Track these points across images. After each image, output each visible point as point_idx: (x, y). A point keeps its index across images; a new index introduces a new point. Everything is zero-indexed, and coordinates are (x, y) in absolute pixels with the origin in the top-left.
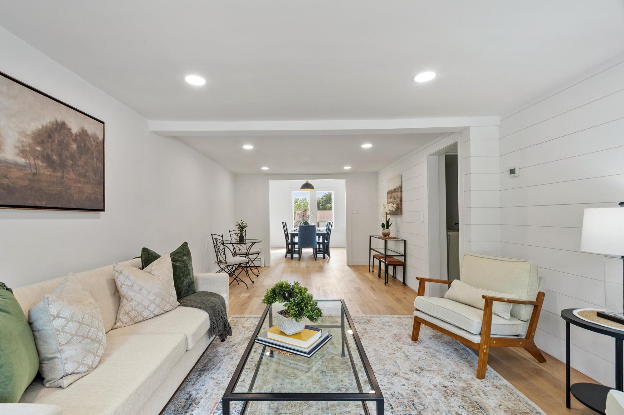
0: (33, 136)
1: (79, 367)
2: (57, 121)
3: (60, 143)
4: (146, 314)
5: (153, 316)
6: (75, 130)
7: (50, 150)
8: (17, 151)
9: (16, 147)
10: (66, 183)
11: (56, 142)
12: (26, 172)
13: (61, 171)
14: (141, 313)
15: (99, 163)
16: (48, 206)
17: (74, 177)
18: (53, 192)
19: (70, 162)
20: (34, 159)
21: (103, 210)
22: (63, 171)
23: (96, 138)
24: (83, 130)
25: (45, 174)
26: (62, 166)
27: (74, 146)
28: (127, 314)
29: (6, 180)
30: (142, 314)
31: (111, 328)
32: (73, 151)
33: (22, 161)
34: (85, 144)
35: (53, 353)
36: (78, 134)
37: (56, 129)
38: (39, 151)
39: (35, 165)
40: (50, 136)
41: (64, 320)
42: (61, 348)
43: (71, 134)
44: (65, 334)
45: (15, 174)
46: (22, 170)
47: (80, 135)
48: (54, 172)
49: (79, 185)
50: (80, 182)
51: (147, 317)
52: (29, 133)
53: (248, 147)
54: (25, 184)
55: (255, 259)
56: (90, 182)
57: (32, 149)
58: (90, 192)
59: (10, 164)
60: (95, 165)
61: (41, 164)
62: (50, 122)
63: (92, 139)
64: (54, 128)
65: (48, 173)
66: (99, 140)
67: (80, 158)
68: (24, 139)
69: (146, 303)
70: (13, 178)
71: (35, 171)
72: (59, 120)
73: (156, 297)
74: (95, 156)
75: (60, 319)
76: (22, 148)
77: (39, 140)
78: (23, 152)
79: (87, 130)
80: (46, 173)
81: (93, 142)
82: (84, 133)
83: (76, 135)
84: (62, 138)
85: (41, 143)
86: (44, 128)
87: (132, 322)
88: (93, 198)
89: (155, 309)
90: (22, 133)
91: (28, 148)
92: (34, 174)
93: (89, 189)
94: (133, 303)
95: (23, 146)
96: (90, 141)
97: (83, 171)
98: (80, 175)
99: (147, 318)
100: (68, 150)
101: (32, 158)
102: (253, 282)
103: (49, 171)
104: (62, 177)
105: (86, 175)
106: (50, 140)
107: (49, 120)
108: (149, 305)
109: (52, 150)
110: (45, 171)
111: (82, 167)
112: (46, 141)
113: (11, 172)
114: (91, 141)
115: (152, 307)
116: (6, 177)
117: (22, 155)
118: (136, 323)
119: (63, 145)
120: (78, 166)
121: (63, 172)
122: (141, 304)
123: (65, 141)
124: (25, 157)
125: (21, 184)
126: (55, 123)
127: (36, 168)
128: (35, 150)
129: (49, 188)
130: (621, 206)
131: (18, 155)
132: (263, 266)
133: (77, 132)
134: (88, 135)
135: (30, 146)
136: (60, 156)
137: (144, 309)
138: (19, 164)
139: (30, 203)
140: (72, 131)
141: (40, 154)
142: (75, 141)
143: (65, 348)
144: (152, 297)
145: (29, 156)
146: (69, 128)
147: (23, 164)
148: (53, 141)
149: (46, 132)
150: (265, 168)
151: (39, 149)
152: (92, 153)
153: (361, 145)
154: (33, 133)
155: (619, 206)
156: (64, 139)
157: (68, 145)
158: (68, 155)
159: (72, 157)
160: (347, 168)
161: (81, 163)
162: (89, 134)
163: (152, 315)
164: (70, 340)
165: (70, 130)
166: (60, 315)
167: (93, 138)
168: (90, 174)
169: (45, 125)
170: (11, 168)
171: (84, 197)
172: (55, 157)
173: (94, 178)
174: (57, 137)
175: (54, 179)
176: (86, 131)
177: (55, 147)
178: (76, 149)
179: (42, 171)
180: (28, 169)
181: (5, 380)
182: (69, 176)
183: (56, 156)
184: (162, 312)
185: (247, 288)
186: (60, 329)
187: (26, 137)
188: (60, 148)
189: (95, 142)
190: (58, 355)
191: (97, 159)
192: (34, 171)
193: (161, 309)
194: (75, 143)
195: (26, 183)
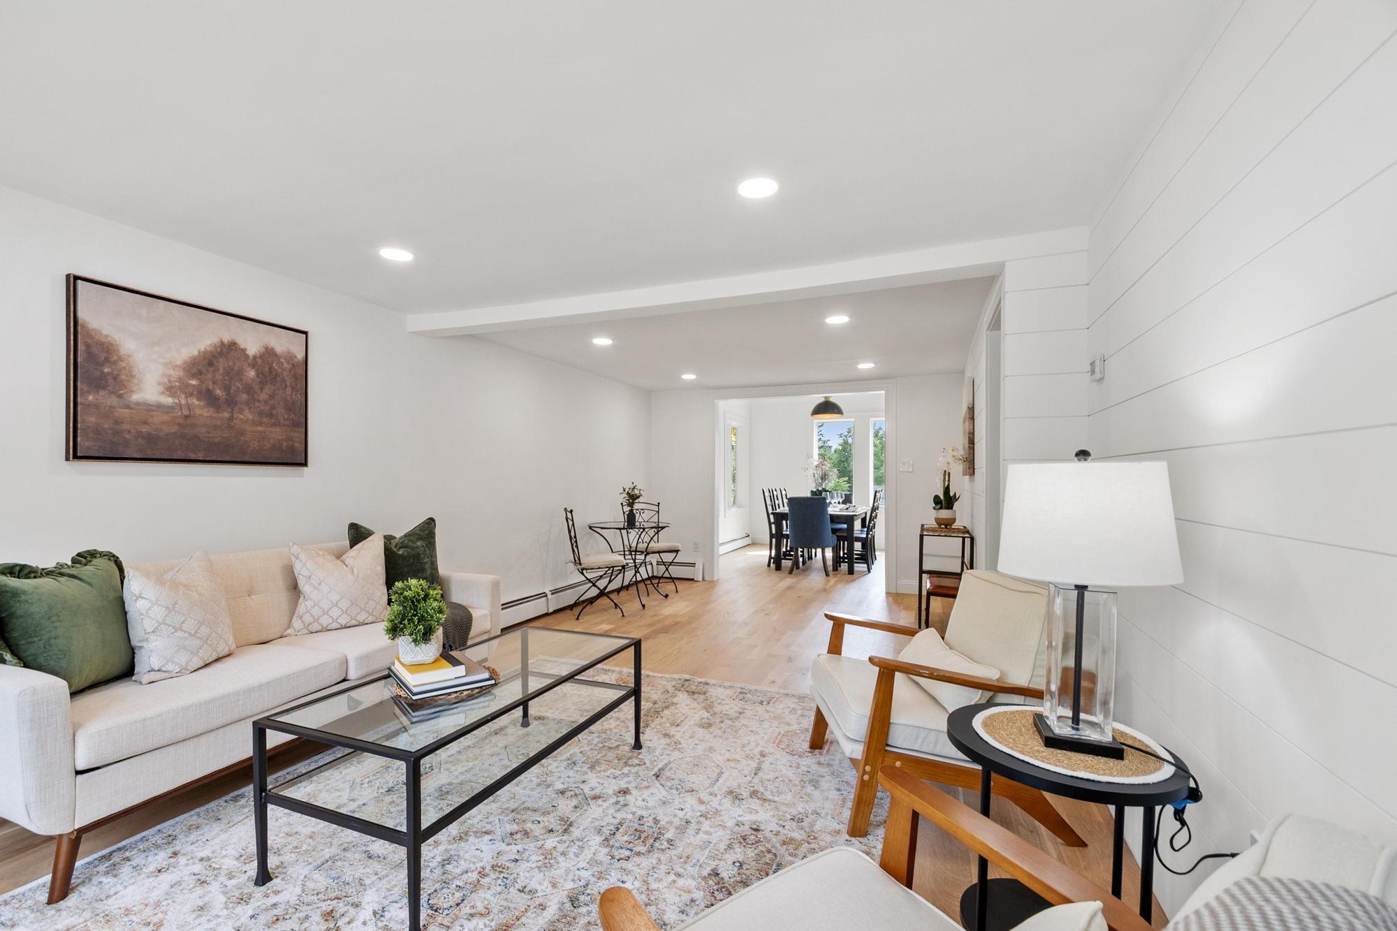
0: (185, 366)
1: (167, 663)
2: (222, 342)
3: (228, 372)
4: (325, 621)
5: (339, 626)
6: (253, 349)
7: (211, 383)
8: (161, 389)
9: (159, 384)
10: (237, 426)
11: (221, 370)
12: (174, 415)
13: (229, 410)
14: (318, 618)
15: (296, 395)
16: (208, 459)
17: (251, 417)
18: (215, 440)
19: (245, 396)
20: (186, 397)
21: (305, 464)
22: (232, 410)
23: (290, 357)
24: (267, 348)
25: (202, 415)
26: (231, 402)
27: (252, 373)
28: (301, 617)
29: (147, 426)
30: (320, 621)
31: (280, 636)
32: (249, 381)
33: (168, 400)
34: (271, 369)
35: (140, 641)
36: (258, 355)
37: (221, 353)
38: (194, 386)
39: (188, 404)
40: (210, 364)
41: (147, 601)
42: (147, 636)
43: (247, 356)
44: (150, 620)
45: (158, 418)
46: (168, 413)
47: (262, 356)
48: (218, 412)
49: (260, 428)
50: (261, 424)
51: (327, 626)
52: (178, 363)
53: (602, 341)
54: (173, 431)
55: (671, 563)
56: (280, 423)
57: (183, 383)
58: (280, 438)
59: (151, 405)
60: (288, 398)
61: (197, 403)
62: (211, 345)
63: (283, 360)
64: (217, 351)
65: (208, 415)
66: (296, 360)
67: (262, 389)
68: (172, 372)
69: (325, 605)
70: (154, 424)
71: (188, 413)
72: (227, 338)
73: (342, 598)
74: (288, 384)
75: (144, 600)
76: (168, 384)
77: (194, 370)
78: (170, 390)
79: (275, 348)
80: (205, 414)
81: (286, 364)
82: (269, 353)
83: (255, 357)
84: (230, 363)
85: (198, 374)
86: (202, 354)
87: (305, 631)
88: (284, 447)
89: (340, 616)
90: (170, 364)
91: (177, 384)
92: (186, 417)
93: (277, 434)
94: (309, 603)
95: (169, 381)
96: (279, 363)
97: (267, 408)
98: (261, 413)
99: (328, 628)
100: (241, 380)
101: (183, 396)
102: (644, 606)
103: (209, 411)
104: (231, 418)
105: (272, 414)
106: (211, 369)
107: (209, 343)
108: (331, 608)
109: (214, 383)
110: (201, 410)
111: (266, 402)
112: (204, 371)
113: (152, 417)
114: (282, 362)
115: (335, 613)
116: (145, 423)
117: (168, 393)
118: (312, 633)
119: (233, 374)
120: (259, 401)
121: (232, 412)
122: (318, 606)
123: (236, 368)
124: (173, 396)
125: (166, 431)
126: (219, 344)
127: (189, 409)
128: (187, 385)
129: (210, 435)
130: (1079, 460)
131: (162, 393)
132: (701, 580)
133: (257, 352)
134: (276, 355)
135: (180, 380)
136: (227, 389)
137: (322, 613)
138: (164, 406)
139: (180, 455)
140: (247, 352)
141: (196, 389)
142: (254, 365)
143: (152, 637)
144: (335, 597)
145: (178, 393)
146: (242, 349)
147: (170, 405)
148: (217, 370)
149: (205, 358)
150: (688, 377)
151: (194, 382)
152: (283, 380)
153: (825, 318)
154: (185, 362)
155: (1076, 459)
156: (235, 365)
157: (240, 372)
158: (241, 387)
159: (248, 389)
160: (866, 366)
161: (263, 396)
162: (278, 353)
163: (335, 625)
164: (157, 628)
165: (244, 351)
166: (143, 595)
167: (285, 359)
168: (280, 411)
169: (203, 349)
170: (153, 411)
171: (268, 446)
172: (218, 391)
173: (286, 417)
174: (222, 364)
175: (218, 423)
176: (273, 349)
177: (218, 377)
178: (255, 377)
179: (198, 412)
180: (176, 411)
181: (59, 653)
182: (242, 416)
183: (220, 390)
184: (354, 622)
185: (623, 616)
186: (144, 612)
187: (174, 370)
188: (227, 378)
189: (288, 363)
190: (144, 644)
191: (293, 389)
192: (186, 412)
193: (351, 617)
194: (252, 368)
195: (174, 429)
